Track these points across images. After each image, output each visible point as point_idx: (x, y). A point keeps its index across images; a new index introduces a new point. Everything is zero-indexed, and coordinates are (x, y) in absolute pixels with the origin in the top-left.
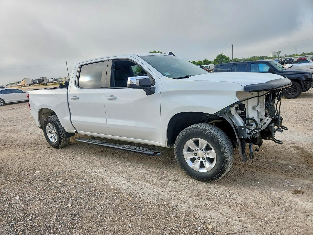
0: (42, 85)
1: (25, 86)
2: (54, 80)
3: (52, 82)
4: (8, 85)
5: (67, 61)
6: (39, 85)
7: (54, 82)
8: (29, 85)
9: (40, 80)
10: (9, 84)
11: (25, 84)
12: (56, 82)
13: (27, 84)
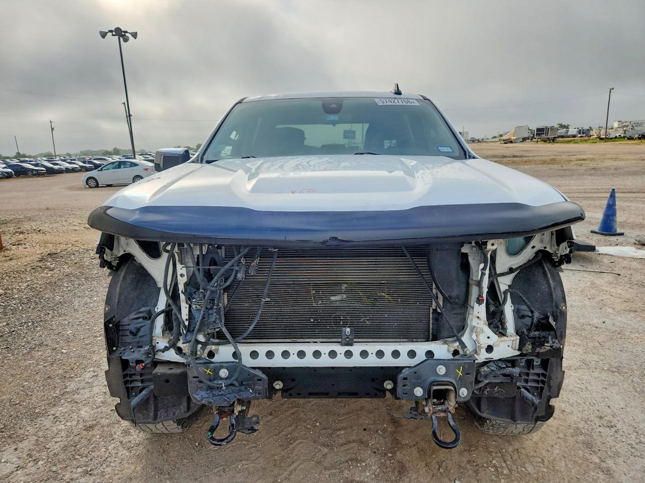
0: (545, 141)
1: (511, 142)
2: (579, 132)
3: (574, 136)
4: (495, 137)
5: (613, 89)
6: (537, 141)
7: (579, 135)
8: (521, 140)
9: (540, 131)
10: (497, 136)
11: (513, 138)
12: (583, 135)
13: (516, 139)
